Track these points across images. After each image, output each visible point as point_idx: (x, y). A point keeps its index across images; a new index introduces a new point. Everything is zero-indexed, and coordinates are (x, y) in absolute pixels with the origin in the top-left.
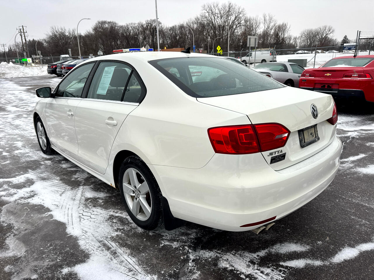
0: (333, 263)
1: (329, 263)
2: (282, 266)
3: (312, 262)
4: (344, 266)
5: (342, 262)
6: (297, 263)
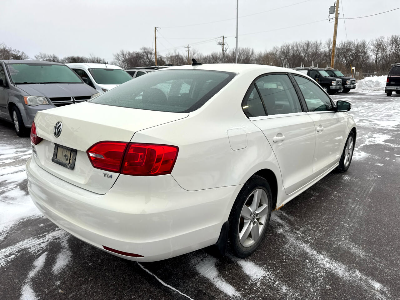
0: (25, 285)
1: (26, 281)
2: (43, 253)
3: (35, 271)
4: (16, 292)
5: (20, 292)
6: (41, 261)
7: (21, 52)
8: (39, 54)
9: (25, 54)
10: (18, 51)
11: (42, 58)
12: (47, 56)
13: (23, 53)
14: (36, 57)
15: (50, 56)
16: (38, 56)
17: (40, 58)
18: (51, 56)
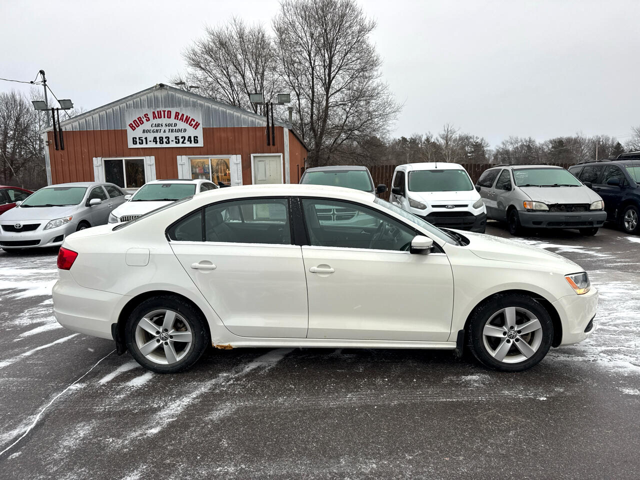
7: (480, 138)
8: (508, 139)
9: (484, 141)
10: (477, 137)
11: (512, 143)
12: (519, 140)
13: (482, 140)
14: (503, 143)
15: (523, 140)
16: (507, 141)
17: (509, 144)
18: (525, 139)
